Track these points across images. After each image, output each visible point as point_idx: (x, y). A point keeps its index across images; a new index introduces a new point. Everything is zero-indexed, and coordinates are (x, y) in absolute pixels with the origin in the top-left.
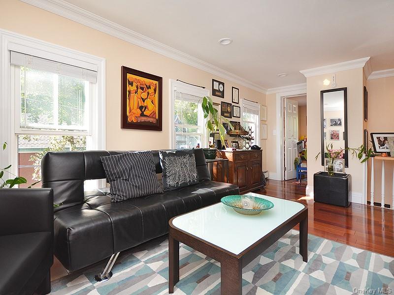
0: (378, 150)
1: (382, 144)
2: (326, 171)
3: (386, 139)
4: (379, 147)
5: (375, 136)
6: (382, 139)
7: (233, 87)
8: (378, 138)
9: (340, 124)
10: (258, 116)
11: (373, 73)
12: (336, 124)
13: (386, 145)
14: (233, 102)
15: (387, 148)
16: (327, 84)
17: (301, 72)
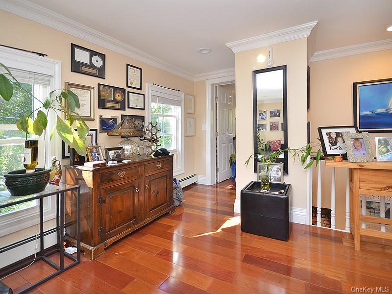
0: (329, 152)
1: (334, 143)
2: (259, 181)
3: (338, 134)
4: (330, 147)
5: (324, 132)
6: (334, 136)
7: (128, 65)
8: (329, 134)
9: (279, 116)
10: (179, 108)
11: (316, 53)
12: (275, 116)
13: (338, 144)
14: (128, 86)
15: (341, 148)
16: (262, 60)
17: (228, 45)
